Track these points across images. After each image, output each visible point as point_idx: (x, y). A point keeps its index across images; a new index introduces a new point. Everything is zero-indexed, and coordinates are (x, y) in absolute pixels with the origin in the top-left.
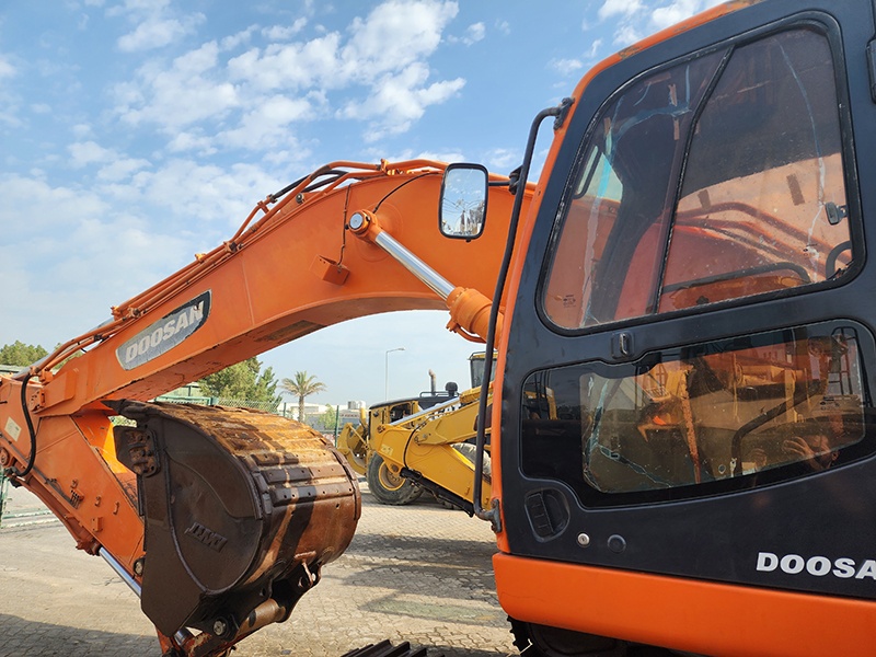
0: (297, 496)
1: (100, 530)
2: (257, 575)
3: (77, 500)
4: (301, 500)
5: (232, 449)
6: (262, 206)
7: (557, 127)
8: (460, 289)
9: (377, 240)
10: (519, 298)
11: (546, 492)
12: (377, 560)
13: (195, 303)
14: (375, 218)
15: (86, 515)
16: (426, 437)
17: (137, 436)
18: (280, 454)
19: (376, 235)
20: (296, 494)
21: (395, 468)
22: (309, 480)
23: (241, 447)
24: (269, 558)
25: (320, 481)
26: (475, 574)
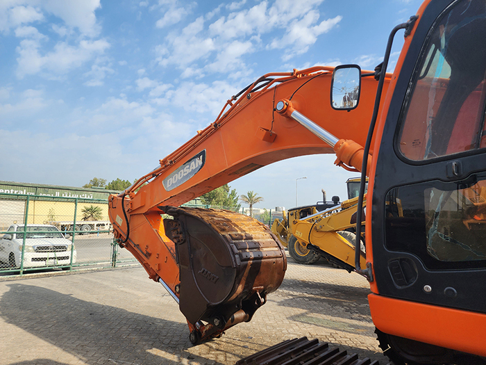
0: (253, 256)
1: (159, 270)
2: (234, 296)
3: (148, 255)
4: (255, 259)
5: (219, 231)
6: (229, 102)
7: (406, 35)
8: (342, 140)
9: (292, 116)
10: (383, 143)
11: (401, 259)
12: (295, 293)
13: (198, 156)
14: (290, 103)
15: (152, 262)
16: (322, 227)
17: (174, 224)
18: (243, 234)
19: (291, 113)
20: (252, 255)
21: (304, 244)
22: (258, 248)
23: (224, 230)
24: (240, 289)
25: (265, 249)
26: (353, 305)
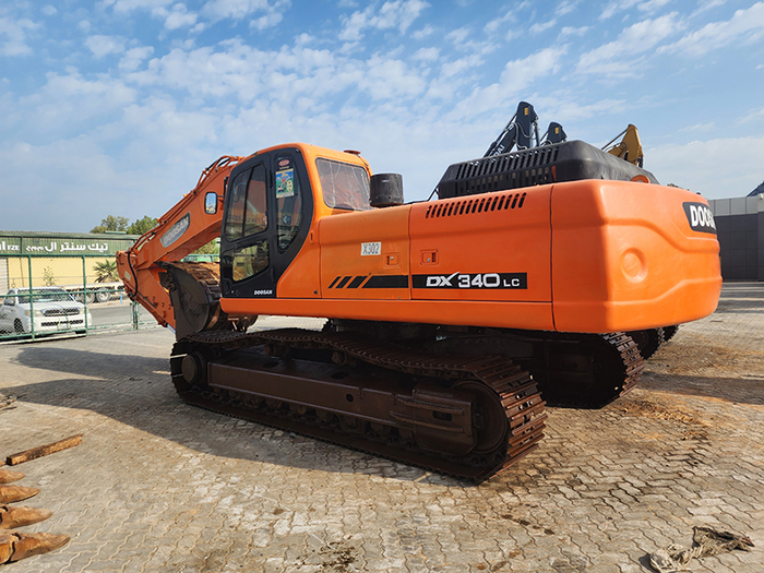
1: (166, 316)
3: (156, 305)
5: (197, 279)
6: (204, 172)
13: (185, 217)
15: (159, 310)
17: (167, 276)
23: (201, 278)
